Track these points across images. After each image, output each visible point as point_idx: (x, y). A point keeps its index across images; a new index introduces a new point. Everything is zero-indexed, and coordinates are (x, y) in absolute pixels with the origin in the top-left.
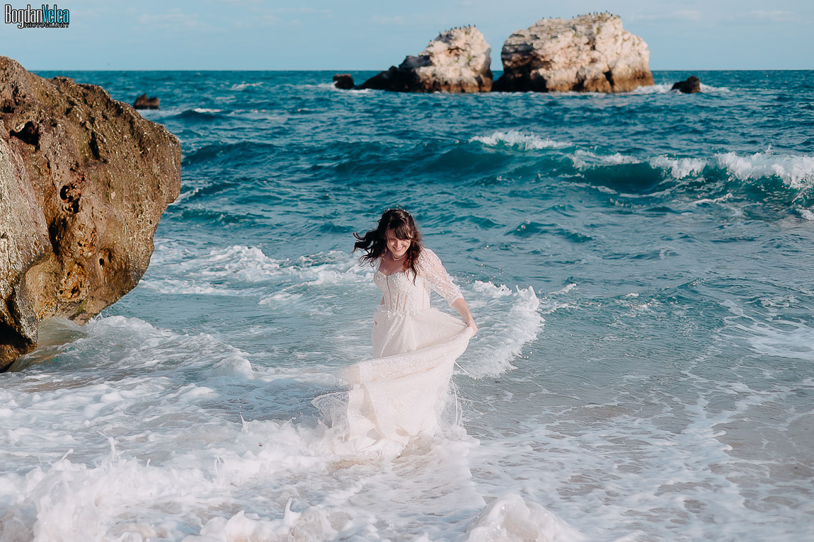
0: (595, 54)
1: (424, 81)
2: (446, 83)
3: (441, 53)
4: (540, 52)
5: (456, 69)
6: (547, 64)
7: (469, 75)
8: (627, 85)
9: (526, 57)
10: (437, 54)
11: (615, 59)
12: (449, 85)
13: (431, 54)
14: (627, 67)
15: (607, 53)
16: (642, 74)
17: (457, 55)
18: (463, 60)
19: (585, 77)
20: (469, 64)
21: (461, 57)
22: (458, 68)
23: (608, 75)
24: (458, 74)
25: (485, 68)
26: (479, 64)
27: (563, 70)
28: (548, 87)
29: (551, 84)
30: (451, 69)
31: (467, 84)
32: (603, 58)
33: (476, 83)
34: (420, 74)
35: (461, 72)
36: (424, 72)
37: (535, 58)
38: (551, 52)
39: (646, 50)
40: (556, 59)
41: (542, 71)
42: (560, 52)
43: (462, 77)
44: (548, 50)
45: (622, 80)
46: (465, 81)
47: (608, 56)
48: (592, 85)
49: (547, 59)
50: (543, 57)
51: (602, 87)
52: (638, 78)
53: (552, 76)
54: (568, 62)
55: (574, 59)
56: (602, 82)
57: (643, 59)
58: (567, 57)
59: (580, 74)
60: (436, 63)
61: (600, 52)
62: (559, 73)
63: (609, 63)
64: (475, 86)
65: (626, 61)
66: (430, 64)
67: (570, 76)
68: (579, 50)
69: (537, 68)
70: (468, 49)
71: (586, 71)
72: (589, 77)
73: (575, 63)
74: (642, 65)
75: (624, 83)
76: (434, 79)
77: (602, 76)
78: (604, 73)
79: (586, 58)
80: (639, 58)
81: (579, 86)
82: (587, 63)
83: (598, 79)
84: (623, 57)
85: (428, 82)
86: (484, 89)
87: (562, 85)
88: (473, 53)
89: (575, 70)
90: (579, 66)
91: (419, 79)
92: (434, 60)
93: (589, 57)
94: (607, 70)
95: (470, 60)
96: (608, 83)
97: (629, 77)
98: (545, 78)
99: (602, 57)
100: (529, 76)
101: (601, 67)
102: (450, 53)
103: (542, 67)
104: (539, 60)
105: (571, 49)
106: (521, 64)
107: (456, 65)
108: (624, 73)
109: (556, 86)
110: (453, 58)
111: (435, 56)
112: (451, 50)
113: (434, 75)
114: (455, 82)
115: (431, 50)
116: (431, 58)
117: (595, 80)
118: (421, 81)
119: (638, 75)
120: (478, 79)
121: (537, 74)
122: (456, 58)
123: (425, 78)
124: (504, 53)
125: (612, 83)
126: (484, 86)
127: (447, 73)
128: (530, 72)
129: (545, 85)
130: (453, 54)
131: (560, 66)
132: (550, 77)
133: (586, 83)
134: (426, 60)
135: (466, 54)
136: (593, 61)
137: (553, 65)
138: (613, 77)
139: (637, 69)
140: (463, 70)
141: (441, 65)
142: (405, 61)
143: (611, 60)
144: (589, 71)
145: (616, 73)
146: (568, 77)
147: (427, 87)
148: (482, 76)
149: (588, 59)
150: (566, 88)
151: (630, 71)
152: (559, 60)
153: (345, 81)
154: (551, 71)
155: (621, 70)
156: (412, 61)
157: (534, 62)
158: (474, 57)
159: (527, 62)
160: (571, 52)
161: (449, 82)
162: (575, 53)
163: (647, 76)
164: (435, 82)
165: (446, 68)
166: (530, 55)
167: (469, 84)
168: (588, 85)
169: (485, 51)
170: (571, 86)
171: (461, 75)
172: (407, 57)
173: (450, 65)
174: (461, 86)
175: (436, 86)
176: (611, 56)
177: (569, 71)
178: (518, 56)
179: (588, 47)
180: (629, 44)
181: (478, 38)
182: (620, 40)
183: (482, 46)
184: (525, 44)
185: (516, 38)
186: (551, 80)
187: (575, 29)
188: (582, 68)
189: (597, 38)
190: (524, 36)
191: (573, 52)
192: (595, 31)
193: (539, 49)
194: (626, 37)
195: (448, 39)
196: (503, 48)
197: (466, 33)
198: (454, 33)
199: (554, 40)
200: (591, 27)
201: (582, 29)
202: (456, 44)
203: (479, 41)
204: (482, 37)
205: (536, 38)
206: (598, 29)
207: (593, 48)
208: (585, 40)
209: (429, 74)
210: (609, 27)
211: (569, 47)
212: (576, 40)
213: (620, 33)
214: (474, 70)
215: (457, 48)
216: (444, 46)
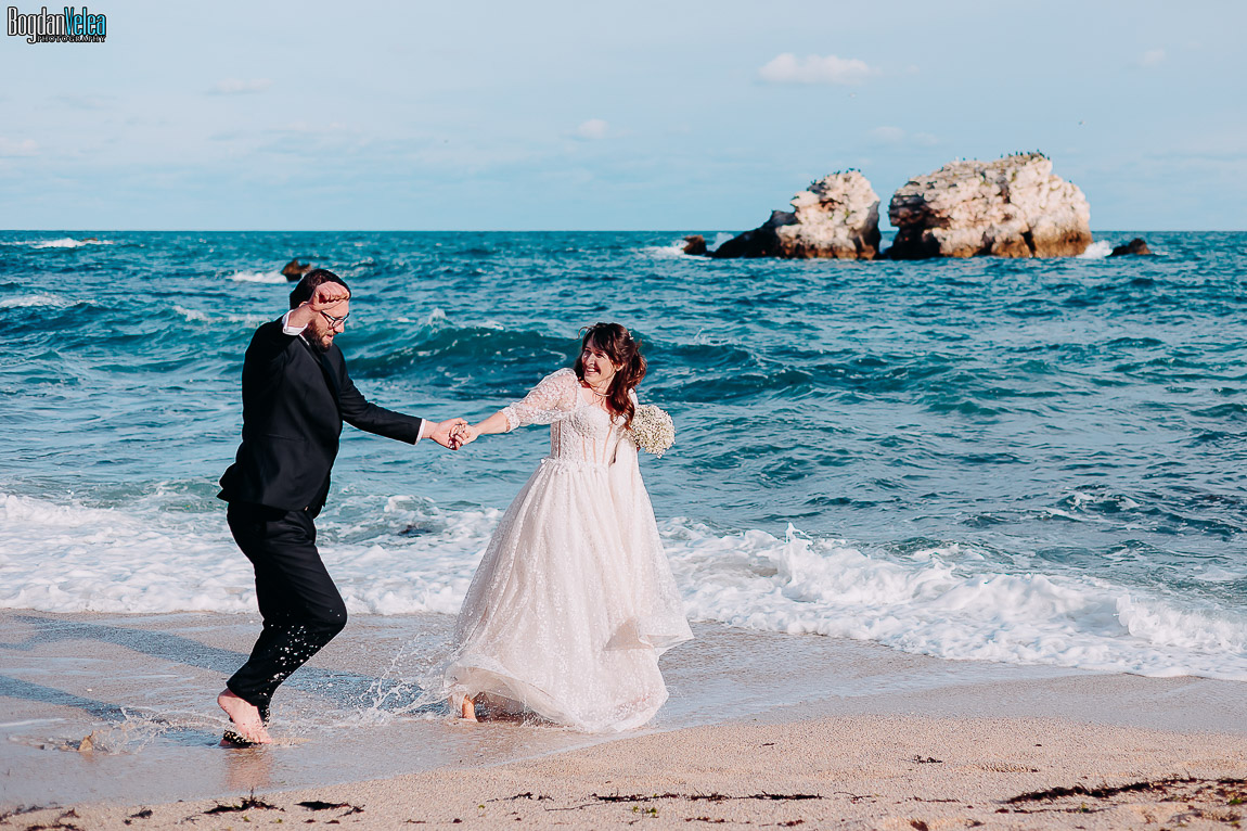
0: (1010, 209)
1: (786, 243)
2: (813, 247)
3: (810, 206)
4: (933, 206)
5: (829, 229)
6: (945, 222)
7: (843, 238)
8: (1054, 249)
9: (917, 212)
10: (804, 207)
11: (1038, 214)
12: (817, 250)
13: (797, 209)
14: (1053, 225)
15: (1025, 206)
16: (1075, 236)
17: (831, 210)
18: (839, 216)
19: (994, 238)
20: (845, 221)
21: (836, 212)
22: (832, 227)
23: (1028, 236)
24: (831, 234)
25: (867, 227)
26: (860, 221)
27: (965, 230)
28: (942, 252)
29: (947, 248)
30: (822, 228)
31: (841, 250)
32: (1019, 214)
33: (853, 247)
34: (780, 236)
35: (835, 232)
36: (786, 231)
37: (929, 213)
38: (947, 206)
39: (1083, 203)
40: (955, 215)
41: (937, 232)
42: (960, 206)
43: (836, 240)
44: (943, 202)
45: (1046, 244)
46: (839, 244)
47: (1028, 211)
48: (1004, 250)
49: (944, 215)
50: (938, 212)
51: (1018, 253)
52: (1071, 241)
53: (948, 238)
54: (972, 219)
55: (981, 216)
56: (1019, 247)
57: (1077, 216)
58: (970, 213)
59: (987, 235)
60: (803, 220)
61: (1015, 205)
62: (957, 235)
63: (1029, 220)
64: (851, 251)
65: (1052, 218)
66: (797, 222)
67: (974, 238)
68: (988, 203)
69: (930, 227)
70: (846, 202)
71: (996, 232)
72: (998, 240)
73: (982, 220)
74: (1076, 223)
75: (1048, 247)
76: (796, 242)
77: (1018, 238)
78: (1022, 234)
79: (996, 212)
80: (1072, 214)
81: (985, 250)
82: (999, 220)
83: (1012, 242)
84: (1049, 212)
85: (789, 245)
86: (864, 255)
87: (962, 250)
88: (852, 207)
89: (981, 229)
90: (987, 224)
91: (780, 241)
92: (800, 216)
93: (1001, 212)
94: (1026, 229)
95: (848, 217)
96: (1026, 247)
97: (1057, 239)
98: (940, 240)
99: (1019, 212)
100: (921, 238)
101: (1016, 227)
102: (823, 206)
103: (939, 226)
104: (933, 215)
105: (976, 201)
106: (911, 221)
107: (830, 224)
108: (1050, 235)
109: (954, 250)
110: (826, 213)
111: (803, 211)
112: (823, 204)
113: (798, 236)
114: (824, 246)
115: (797, 203)
116: (797, 214)
117: (1008, 243)
118: (782, 244)
119: (1070, 236)
120: (857, 242)
121: (930, 235)
122: (830, 214)
123: (787, 240)
124: (892, 207)
125: (1033, 248)
126: (864, 251)
127: (816, 234)
128: (922, 232)
129: (938, 250)
130: (826, 208)
131: (963, 224)
132: (945, 239)
133: (994, 247)
134: (792, 219)
135: (842, 208)
136: (1007, 218)
137: (951, 223)
138: (1034, 239)
139: (1067, 229)
140: (839, 230)
141: (810, 223)
142: (772, 217)
143: (1031, 217)
144: (1000, 231)
145: (1037, 234)
146: (971, 239)
147: (788, 252)
148: (861, 238)
149: (1000, 216)
150: (968, 253)
151: (1058, 231)
152: (960, 216)
153: (696, 246)
154: (949, 231)
155: (1045, 229)
156: (779, 217)
157: (929, 219)
158: (853, 212)
159: (919, 218)
160: (976, 206)
161: (817, 246)
162: (982, 208)
163: (1082, 237)
164: (798, 245)
165: (817, 227)
166: (921, 209)
167: (844, 249)
168: (998, 248)
169: (869, 205)
170: (975, 250)
171: (835, 236)
172: (774, 212)
173: (821, 223)
174: (833, 251)
175: (801, 251)
176: (1033, 210)
177: (973, 231)
178: (906, 210)
179: (1000, 199)
180: (1058, 194)
181: (861, 186)
182: (1045, 189)
183: (866, 198)
184: (917, 196)
185: (910, 187)
186: (948, 242)
187: (983, 174)
188: (991, 227)
189: (1011, 187)
190: (918, 184)
191: (979, 206)
192: (1008, 177)
193: (933, 201)
194: (1055, 185)
195: (819, 188)
196: (892, 201)
197: (846, 180)
198: (828, 181)
199: (952, 190)
200: (1004, 172)
201: (993, 174)
202: (831, 195)
203: (863, 192)
204: (867, 185)
205: (931, 186)
206: (1014, 175)
207: (1008, 201)
208: (996, 189)
209: (792, 235)
210: (1029, 173)
211: (974, 198)
212: (985, 189)
213: (1045, 180)
214: (853, 230)
215: (832, 201)
216: (814, 198)
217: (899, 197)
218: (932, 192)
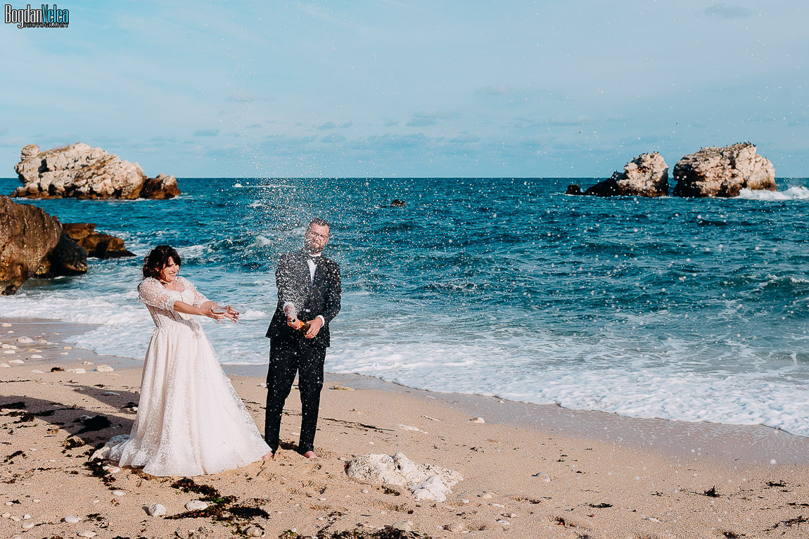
0: (735, 171)
1: (622, 188)
2: (635, 191)
3: (633, 170)
4: (697, 170)
5: (643, 181)
6: (702, 178)
7: (650, 186)
9: (688, 173)
10: (631, 170)
11: (749, 174)
12: (638, 192)
13: (627, 172)
14: (757, 179)
15: (743, 170)
16: (768, 185)
17: (644, 172)
18: (648, 175)
19: (727, 186)
20: (651, 178)
21: (647, 173)
23: (744, 185)
24: (644, 184)
25: (662, 180)
26: (658, 177)
27: (712, 182)
28: (701, 193)
29: (704, 191)
30: (640, 181)
31: (649, 191)
32: (740, 174)
33: (654, 189)
34: (619, 185)
35: (646, 183)
36: (623, 182)
37: (694, 174)
38: (704, 170)
39: (772, 168)
40: (707, 175)
41: (698, 183)
42: (710, 170)
43: (646, 187)
44: (702, 168)
46: (648, 189)
47: (744, 173)
48: (731, 192)
49: (702, 174)
50: (699, 173)
53: (704, 186)
54: (716, 176)
55: (720, 175)
57: (769, 175)
58: (715, 173)
59: (724, 184)
60: (630, 177)
61: (738, 169)
62: (709, 185)
63: (745, 177)
64: (654, 192)
65: (757, 176)
66: (627, 178)
67: (717, 185)
68: (724, 168)
69: (695, 181)
70: (652, 168)
71: (728, 183)
72: (729, 187)
73: (721, 177)
74: (769, 179)
76: (627, 187)
77: (739, 186)
78: (741, 184)
79: (728, 173)
80: (766, 174)
81: (722, 193)
82: (730, 177)
83: (737, 188)
84: (755, 173)
87: (711, 192)
88: (655, 171)
89: (720, 181)
90: (723, 179)
91: (618, 188)
92: (629, 175)
93: (731, 173)
94: (743, 180)
95: (652, 175)
97: (759, 186)
98: (700, 187)
100: (690, 186)
101: (739, 180)
102: (640, 170)
103: (699, 180)
104: (697, 175)
107: (643, 179)
108: (755, 184)
109: (707, 192)
110: (641, 174)
111: (630, 172)
113: (628, 185)
114: (641, 190)
115: (627, 168)
116: (627, 174)
117: (733, 188)
119: (766, 185)
120: (657, 187)
121: (695, 185)
122: (644, 174)
123: (622, 186)
124: (675, 170)
126: (660, 192)
127: (637, 184)
128: (691, 183)
129: (699, 192)
130: (642, 171)
131: (711, 179)
132: (702, 187)
133: (727, 191)
134: (624, 176)
135: (650, 171)
136: (733, 176)
137: (706, 178)
139: (764, 181)
140: (648, 182)
141: (633, 178)
142: (613, 176)
143: (746, 175)
144: (730, 183)
145: (749, 184)
147: (623, 192)
148: (659, 186)
149: (730, 175)
150: (714, 193)
151: (760, 181)
152: (710, 175)
153: (573, 189)
154: (704, 183)
155: (753, 181)
156: (617, 176)
157: (695, 176)
158: (655, 173)
161: (637, 190)
162: (721, 171)
163: (772, 185)
164: (628, 189)
165: (638, 180)
166: (690, 172)
167: (651, 191)
168: (729, 192)
169: (663, 169)
170: (717, 192)
171: (646, 185)
172: (615, 173)
173: (639, 178)
174: (645, 194)
175: (630, 191)
176: (747, 172)
177: (716, 182)
178: (683, 172)
179: (730, 166)
180: (760, 164)
181: (659, 160)
182: (753, 161)
183: (662, 165)
184: (688, 165)
185: (684, 160)
186: (704, 188)
187: (722, 154)
188: (726, 180)
189: (736, 160)
190: (688, 159)
191: (719, 170)
192: (735, 156)
193: (696, 168)
194: (758, 160)
195: (639, 162)
196: (675, 167)
197: (652, 157)
198: (643, 157)
199: (706, 162)
200: (732, 153)
201: (727, 154)
202: (644, 164)
203: (660, 163)
204: (662, 159)
205: (695, 160)
206: (737, 155)
207: (734, 167)
208: (728, 161)
209: (625, 184)
210: (745, 153)
211: (717, 166)
212: (722, 162)
213: (753, 157)
214: (655, 182)
215: (644, 167)
216: (636, 166)
217: (677, 165)
218: (695, 163)
